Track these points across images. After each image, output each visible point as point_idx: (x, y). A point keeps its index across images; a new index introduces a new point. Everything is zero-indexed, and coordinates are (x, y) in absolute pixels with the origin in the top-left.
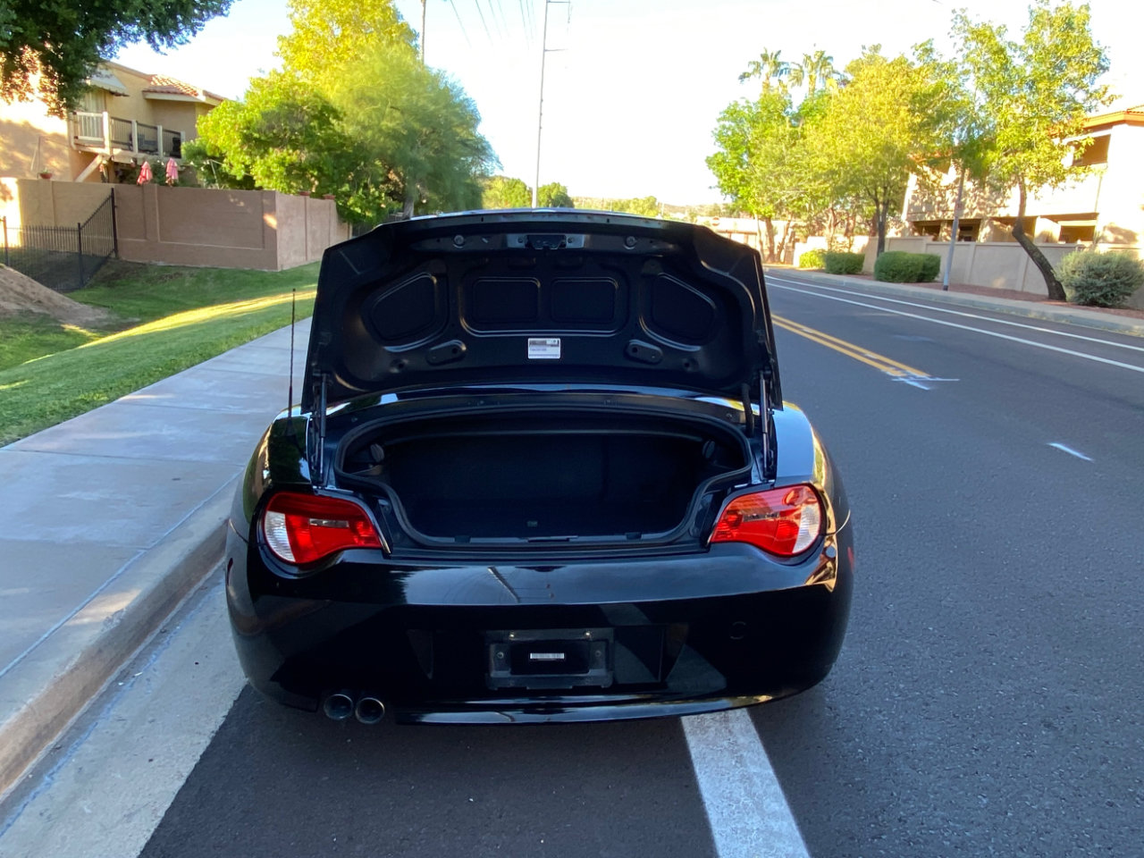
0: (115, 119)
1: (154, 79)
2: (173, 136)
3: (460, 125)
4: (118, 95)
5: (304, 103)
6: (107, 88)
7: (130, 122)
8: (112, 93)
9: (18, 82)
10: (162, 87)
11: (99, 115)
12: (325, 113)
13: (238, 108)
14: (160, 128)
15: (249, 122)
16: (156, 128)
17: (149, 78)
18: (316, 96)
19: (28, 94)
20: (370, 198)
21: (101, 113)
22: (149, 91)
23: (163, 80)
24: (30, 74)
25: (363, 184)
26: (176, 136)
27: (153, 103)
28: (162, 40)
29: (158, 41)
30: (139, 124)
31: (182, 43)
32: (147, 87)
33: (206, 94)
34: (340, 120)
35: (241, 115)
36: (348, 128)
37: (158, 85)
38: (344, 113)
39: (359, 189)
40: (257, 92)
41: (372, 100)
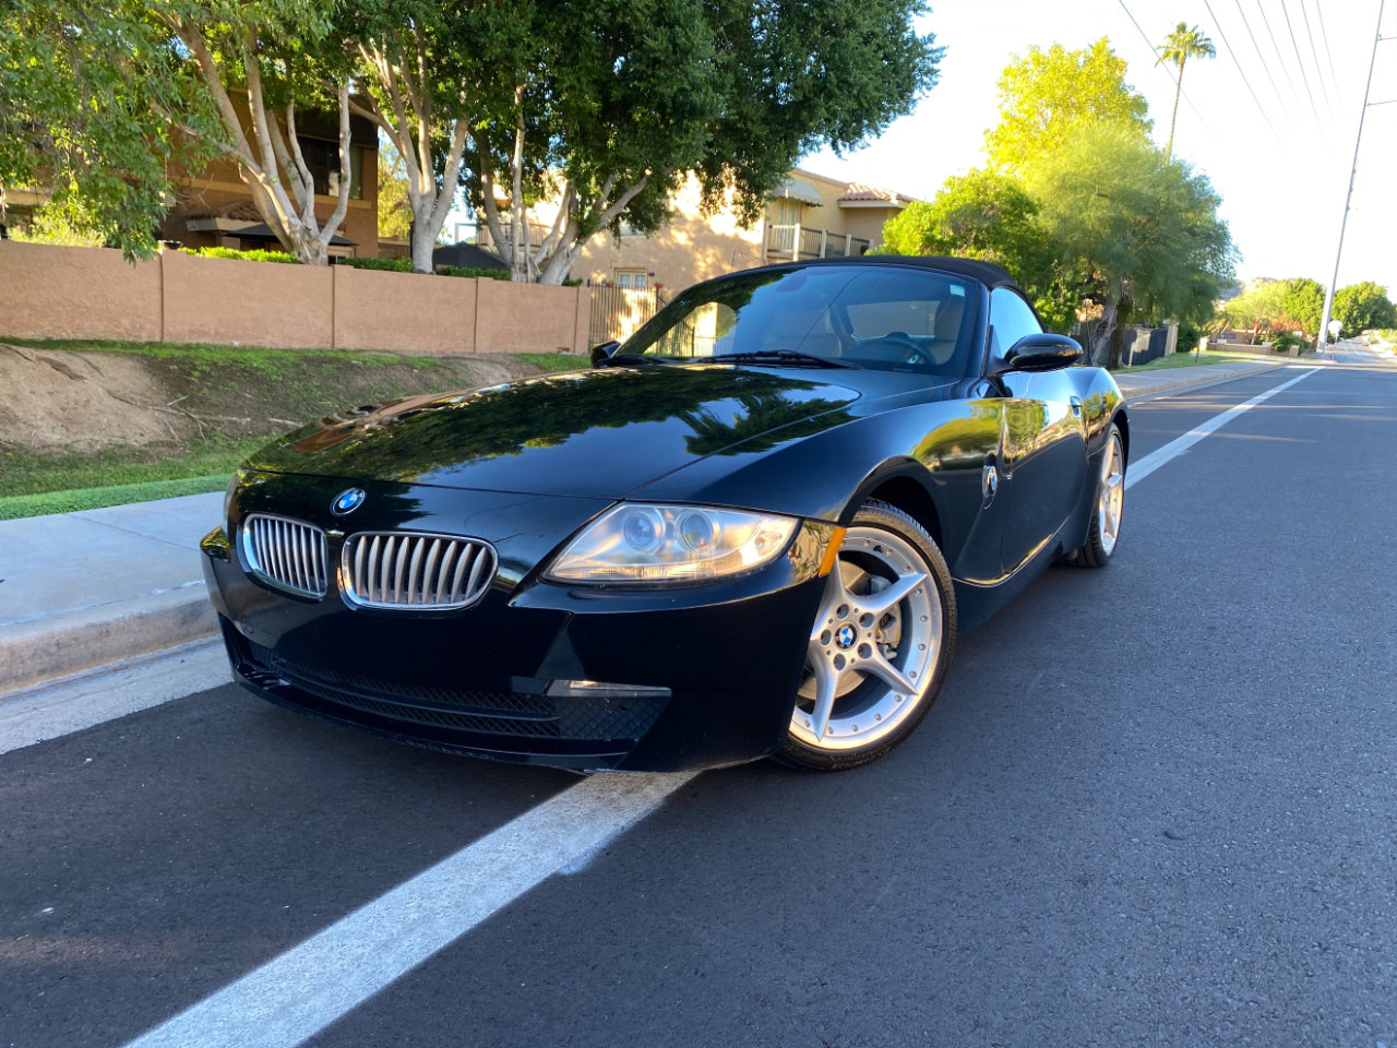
0: (806, 229)
1: (851, 186)
2: (861, 244)
3: (1191, 208)
4: (814, 206)
5: (996, 198)
6: (802, 199)
7: (820, 232)
8: (808, 204)
9: (714, 197)
10: (858, 194)
11: (791, 227)
12: (1020, 205)
13: (926, 209)
14: (849, 237)
15: (934, 223)
16: (845, 237)
17: (845, 187)
18: (1010, 189)
19: (721, 207)
21: (793, 224)
22: (844, 200)
23: (861, 187)
24: (725, 189)
26: (865, 244)
27: (848, 212)
28: (845, 146)
29: (841, 147)
30: (829, 234)
31: (862, 148)
32: (843, 196)
33: (899, 198)
34: (1035, 213)
35: (926, 216)
36: (1044, 222)
37: (855, 192)
38: (1040, 206)
39: (1047, 290)
40: (948, 191)
41: (1076, 188)
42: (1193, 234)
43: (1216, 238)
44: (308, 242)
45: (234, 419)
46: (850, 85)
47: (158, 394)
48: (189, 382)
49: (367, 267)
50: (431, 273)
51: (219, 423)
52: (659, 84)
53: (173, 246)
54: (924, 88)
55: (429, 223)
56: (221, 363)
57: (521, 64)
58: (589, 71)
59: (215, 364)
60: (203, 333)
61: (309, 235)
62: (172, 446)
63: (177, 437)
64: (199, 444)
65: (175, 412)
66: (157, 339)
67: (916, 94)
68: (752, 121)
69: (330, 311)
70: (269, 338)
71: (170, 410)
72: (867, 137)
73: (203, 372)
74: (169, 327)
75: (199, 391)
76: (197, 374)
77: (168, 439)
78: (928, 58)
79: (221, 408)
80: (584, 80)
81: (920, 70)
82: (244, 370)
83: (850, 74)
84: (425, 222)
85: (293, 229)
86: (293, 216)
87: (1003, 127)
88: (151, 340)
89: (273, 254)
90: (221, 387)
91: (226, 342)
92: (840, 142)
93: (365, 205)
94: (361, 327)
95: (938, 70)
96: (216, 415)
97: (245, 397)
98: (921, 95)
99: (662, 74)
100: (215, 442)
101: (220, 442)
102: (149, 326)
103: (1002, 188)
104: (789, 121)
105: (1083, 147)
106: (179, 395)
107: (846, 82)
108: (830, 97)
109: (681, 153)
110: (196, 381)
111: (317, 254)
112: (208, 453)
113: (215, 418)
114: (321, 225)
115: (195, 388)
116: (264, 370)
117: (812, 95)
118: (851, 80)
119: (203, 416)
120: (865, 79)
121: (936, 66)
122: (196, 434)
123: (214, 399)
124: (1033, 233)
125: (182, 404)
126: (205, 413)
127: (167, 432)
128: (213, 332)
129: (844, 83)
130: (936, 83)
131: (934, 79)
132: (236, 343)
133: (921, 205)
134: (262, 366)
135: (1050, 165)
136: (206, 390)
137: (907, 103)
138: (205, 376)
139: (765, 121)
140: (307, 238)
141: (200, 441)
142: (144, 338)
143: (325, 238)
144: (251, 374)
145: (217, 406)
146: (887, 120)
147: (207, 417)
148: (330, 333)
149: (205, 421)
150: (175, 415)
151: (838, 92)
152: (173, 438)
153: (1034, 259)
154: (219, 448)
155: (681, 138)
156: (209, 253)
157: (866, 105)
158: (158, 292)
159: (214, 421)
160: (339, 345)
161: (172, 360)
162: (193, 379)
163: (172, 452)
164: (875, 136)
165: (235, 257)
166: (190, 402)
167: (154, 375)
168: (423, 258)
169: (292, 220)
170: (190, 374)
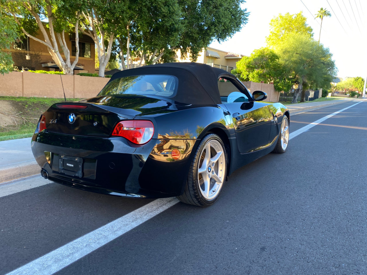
0: (215, 65)
2: (231, 68)
4: (218, 58)
5: (267, 55)
6: (214, 56)
7: (219, 65)
8: (216, 58)
9: (184, 55)
11: (211, 64)
12: (274, 57)
13: (248, 58)
14: (228, 66)
15: (250, 62)
16: (226, 67)
17: (227, 53)
18: (271, 52)
19: (186, 58)
20: (286, 83)
21: (212, 63)
22: (226, 56)
24: (187, 53)
25: (284, 79)
26: (232, 68)
27: (227, 60)
30: (221, 66)
31: (226, 41)
32: (226, 55)
33: (241, 56)
34: (278, 59)
35: (248, 60)
36: (281, 61)
37: (230, 54)
38: (280, 57)
39: (282, 80)
40: (254, 53)
41: (290, 52)
42: (324, 64)
43: (331, 65)
44: (67, 69)
45: (36, 118)
46: (221, 23)
47: (14, 111)
48: (24, 108)
49: (84, 76)
50: (104, 77)
51: (31, 120)
52: (166, 23)
53: (26, 70)
54: (244, 24)
55: (103, 63)
56: (35, 103)
57: (126, 18)
58: (145, 20)
59: (34, 103)
60: (35, 94)
61: (67, 67)
62: (14, 126)
63: (17, 124)
64: (23, 126)
65: (17, 117)
66: (21, 96)
67: (242, 26)
68: (194, 34)
69: (73, 88)
70: (55, 95)
71: (16, 116)
72: (228, 38)
73: (29, 105)
74: (25, 92)
75: (27, 111)
76: (27, 106)
77: (14, 124)
78: (245, 15)
79: (33, 115)
80: (144, 22)
81: (243, 19)
82: (42, 105)
83: (221, 19)
84: (102, 63)
85: (63, 65)
86: (63, 62)
87: (270, 35)
88: (19, 96)
89: (57, 72)
90: (34, 109)
91: (42, 97)
92: (220, 39)
93: (92, 59)
94: (82, 92)
95: (248, 19)
96: (30, 117)
97: (41, 112)
98: (243, 26)
99: (166, 20)
100: (28, 125)
101: (30, 125)
102: (19, 92)
103: (269, 52)
104: (205, 33)
105: (292, 40)
106: (20, 112)
107: (220, 22)
108: (215, 26)
109: (172, 42)
110: (26, 108)
111: (70, 72)
112: (25, 129)
113: (30, 118)
114: (72, 64)
115: (26, 110)
116: (48, 104)
117: (210, 26)
118: (221, 21)
119: (26, 118)
120: (225, 20)
121: (247, 18)
122: (23, 123)
123: (31, 113)
124: (278, 64)
125: (21, 114)
126: (27, 117)
127: (14, 122)
128: (38, 94)
129: (219, 22)
130: (247, 22)
131: (247, 21)
132: (45, 97)
133: (246, 57)
134: (48, 103)
135: (282, 46)
136: (29, 110)
137: (239, 28)
138: (29, 106)
139: (198, 33)
140: (66, 68)
141: (24, 125)
142: (18, 96)
143: (72, 68)
144: (44, 106)
145: (31, 115)
146: (234, 33)
147: (27, 118)
148: (73, 94)
149: (27, 119)
150: (18, 118)
151: (218, 25)
152: (15, 124)
153: (278, 71)
154: (29, 127)
155: (172, 38)
156: (38, 72)
157: (226, 28)
158: (22, 83)
159: (29, 119)
160: (76, 97)
161: (21, 102)
162: (25, 107)
163: (14, 128)
164: (230, 37)
165: (45, 73)
166: (23, 114)
167: (14, 106)
168: (102, 73)
169: (62, 62)
170: (25, 106)
